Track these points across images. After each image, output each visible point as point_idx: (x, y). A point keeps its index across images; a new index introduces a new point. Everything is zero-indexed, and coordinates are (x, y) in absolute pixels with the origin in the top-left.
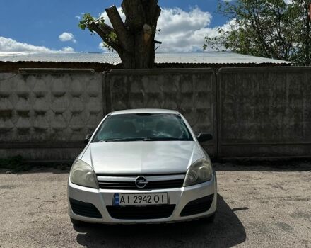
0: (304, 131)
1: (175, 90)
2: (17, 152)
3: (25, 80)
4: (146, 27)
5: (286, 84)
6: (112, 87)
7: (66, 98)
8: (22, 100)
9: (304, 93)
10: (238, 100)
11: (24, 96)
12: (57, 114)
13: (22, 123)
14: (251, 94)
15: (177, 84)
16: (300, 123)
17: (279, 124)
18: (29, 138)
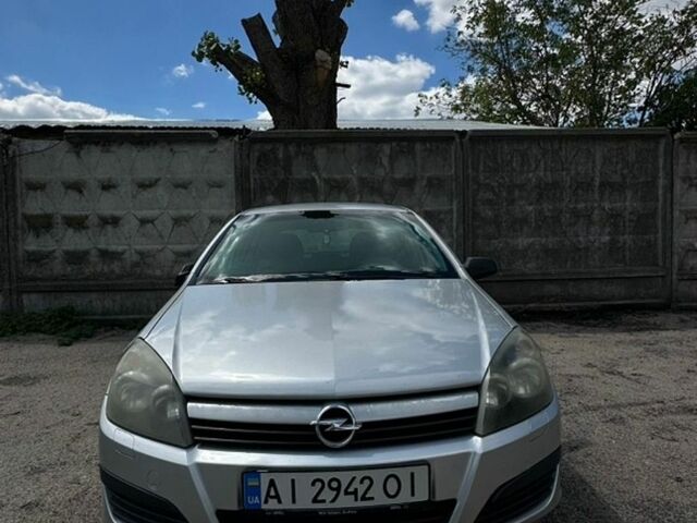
0: (627, 253)
1: (381, 172)
2: (64, 301)
3: (78, 154)
4: (320, 54)
5: (594, 162)
6: (253, 166)
7: (160, 191)
8: (73, 194)
9: (628, 180)
10: (504, 194)
11: (77, 187)
12: (143, 222)
13: (74, 241)
14: (529, 180)
15: (385, 161)
16: (621, 239)
17: (581, 239)
18: (88, 271)
